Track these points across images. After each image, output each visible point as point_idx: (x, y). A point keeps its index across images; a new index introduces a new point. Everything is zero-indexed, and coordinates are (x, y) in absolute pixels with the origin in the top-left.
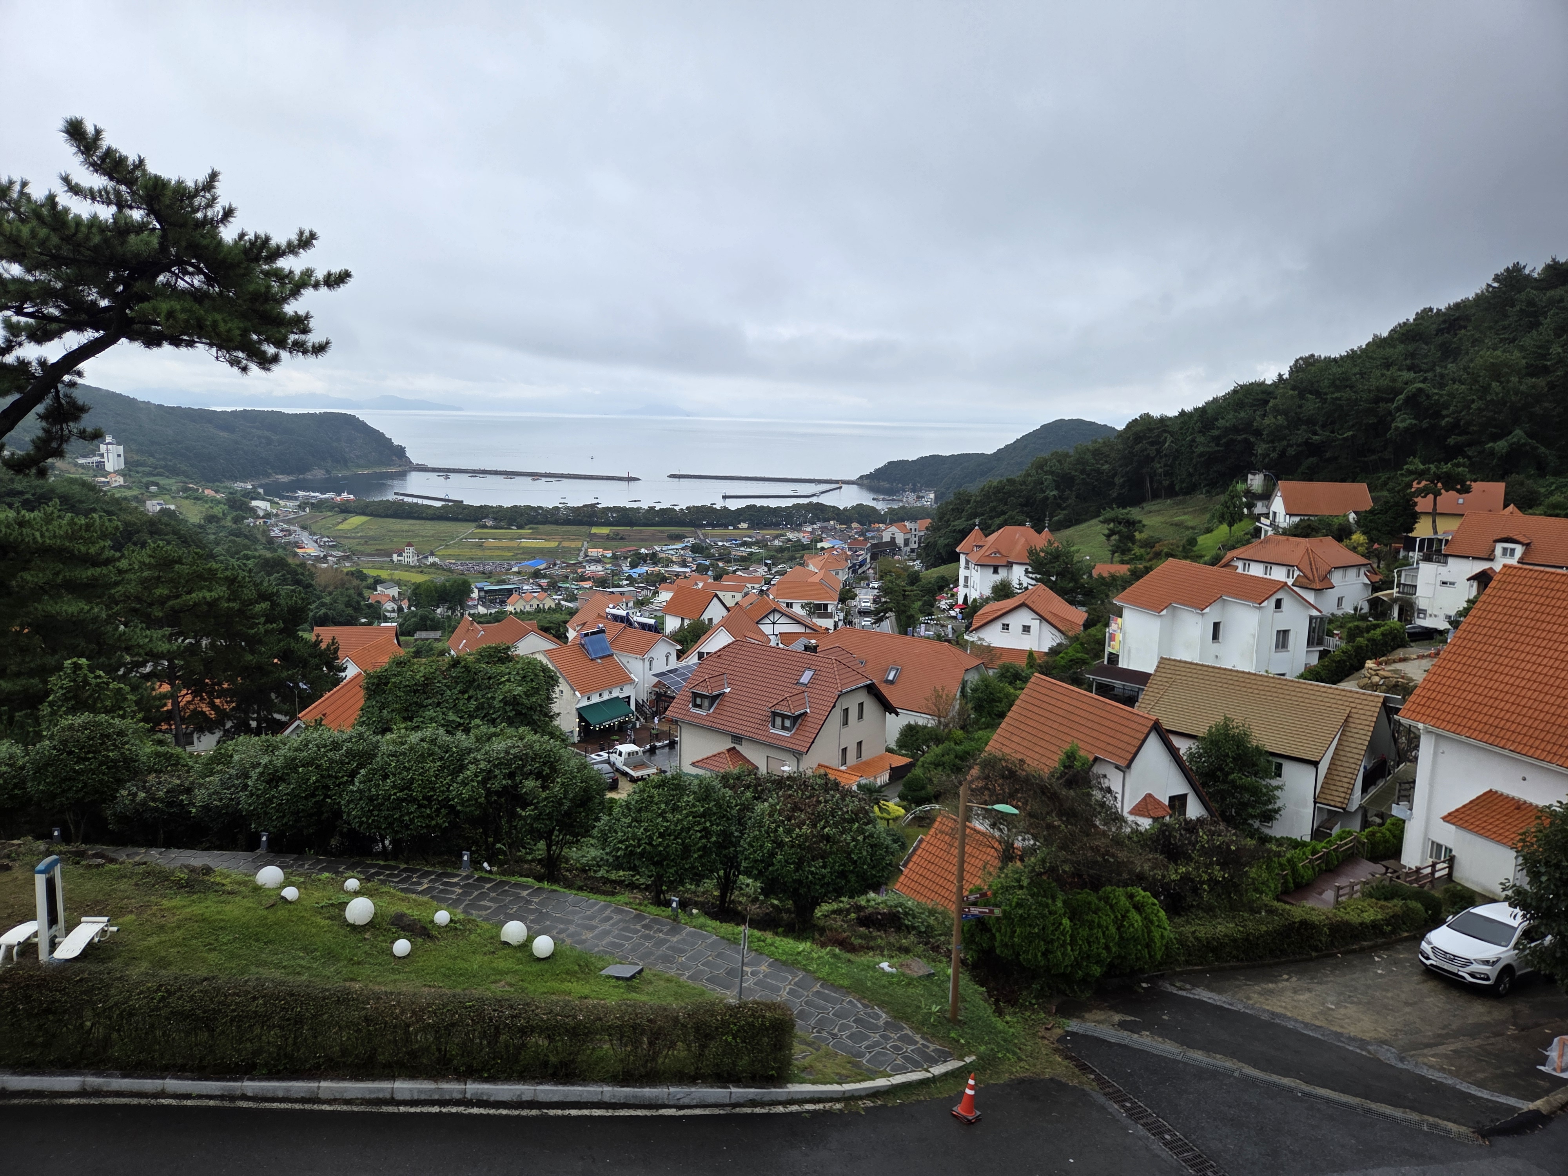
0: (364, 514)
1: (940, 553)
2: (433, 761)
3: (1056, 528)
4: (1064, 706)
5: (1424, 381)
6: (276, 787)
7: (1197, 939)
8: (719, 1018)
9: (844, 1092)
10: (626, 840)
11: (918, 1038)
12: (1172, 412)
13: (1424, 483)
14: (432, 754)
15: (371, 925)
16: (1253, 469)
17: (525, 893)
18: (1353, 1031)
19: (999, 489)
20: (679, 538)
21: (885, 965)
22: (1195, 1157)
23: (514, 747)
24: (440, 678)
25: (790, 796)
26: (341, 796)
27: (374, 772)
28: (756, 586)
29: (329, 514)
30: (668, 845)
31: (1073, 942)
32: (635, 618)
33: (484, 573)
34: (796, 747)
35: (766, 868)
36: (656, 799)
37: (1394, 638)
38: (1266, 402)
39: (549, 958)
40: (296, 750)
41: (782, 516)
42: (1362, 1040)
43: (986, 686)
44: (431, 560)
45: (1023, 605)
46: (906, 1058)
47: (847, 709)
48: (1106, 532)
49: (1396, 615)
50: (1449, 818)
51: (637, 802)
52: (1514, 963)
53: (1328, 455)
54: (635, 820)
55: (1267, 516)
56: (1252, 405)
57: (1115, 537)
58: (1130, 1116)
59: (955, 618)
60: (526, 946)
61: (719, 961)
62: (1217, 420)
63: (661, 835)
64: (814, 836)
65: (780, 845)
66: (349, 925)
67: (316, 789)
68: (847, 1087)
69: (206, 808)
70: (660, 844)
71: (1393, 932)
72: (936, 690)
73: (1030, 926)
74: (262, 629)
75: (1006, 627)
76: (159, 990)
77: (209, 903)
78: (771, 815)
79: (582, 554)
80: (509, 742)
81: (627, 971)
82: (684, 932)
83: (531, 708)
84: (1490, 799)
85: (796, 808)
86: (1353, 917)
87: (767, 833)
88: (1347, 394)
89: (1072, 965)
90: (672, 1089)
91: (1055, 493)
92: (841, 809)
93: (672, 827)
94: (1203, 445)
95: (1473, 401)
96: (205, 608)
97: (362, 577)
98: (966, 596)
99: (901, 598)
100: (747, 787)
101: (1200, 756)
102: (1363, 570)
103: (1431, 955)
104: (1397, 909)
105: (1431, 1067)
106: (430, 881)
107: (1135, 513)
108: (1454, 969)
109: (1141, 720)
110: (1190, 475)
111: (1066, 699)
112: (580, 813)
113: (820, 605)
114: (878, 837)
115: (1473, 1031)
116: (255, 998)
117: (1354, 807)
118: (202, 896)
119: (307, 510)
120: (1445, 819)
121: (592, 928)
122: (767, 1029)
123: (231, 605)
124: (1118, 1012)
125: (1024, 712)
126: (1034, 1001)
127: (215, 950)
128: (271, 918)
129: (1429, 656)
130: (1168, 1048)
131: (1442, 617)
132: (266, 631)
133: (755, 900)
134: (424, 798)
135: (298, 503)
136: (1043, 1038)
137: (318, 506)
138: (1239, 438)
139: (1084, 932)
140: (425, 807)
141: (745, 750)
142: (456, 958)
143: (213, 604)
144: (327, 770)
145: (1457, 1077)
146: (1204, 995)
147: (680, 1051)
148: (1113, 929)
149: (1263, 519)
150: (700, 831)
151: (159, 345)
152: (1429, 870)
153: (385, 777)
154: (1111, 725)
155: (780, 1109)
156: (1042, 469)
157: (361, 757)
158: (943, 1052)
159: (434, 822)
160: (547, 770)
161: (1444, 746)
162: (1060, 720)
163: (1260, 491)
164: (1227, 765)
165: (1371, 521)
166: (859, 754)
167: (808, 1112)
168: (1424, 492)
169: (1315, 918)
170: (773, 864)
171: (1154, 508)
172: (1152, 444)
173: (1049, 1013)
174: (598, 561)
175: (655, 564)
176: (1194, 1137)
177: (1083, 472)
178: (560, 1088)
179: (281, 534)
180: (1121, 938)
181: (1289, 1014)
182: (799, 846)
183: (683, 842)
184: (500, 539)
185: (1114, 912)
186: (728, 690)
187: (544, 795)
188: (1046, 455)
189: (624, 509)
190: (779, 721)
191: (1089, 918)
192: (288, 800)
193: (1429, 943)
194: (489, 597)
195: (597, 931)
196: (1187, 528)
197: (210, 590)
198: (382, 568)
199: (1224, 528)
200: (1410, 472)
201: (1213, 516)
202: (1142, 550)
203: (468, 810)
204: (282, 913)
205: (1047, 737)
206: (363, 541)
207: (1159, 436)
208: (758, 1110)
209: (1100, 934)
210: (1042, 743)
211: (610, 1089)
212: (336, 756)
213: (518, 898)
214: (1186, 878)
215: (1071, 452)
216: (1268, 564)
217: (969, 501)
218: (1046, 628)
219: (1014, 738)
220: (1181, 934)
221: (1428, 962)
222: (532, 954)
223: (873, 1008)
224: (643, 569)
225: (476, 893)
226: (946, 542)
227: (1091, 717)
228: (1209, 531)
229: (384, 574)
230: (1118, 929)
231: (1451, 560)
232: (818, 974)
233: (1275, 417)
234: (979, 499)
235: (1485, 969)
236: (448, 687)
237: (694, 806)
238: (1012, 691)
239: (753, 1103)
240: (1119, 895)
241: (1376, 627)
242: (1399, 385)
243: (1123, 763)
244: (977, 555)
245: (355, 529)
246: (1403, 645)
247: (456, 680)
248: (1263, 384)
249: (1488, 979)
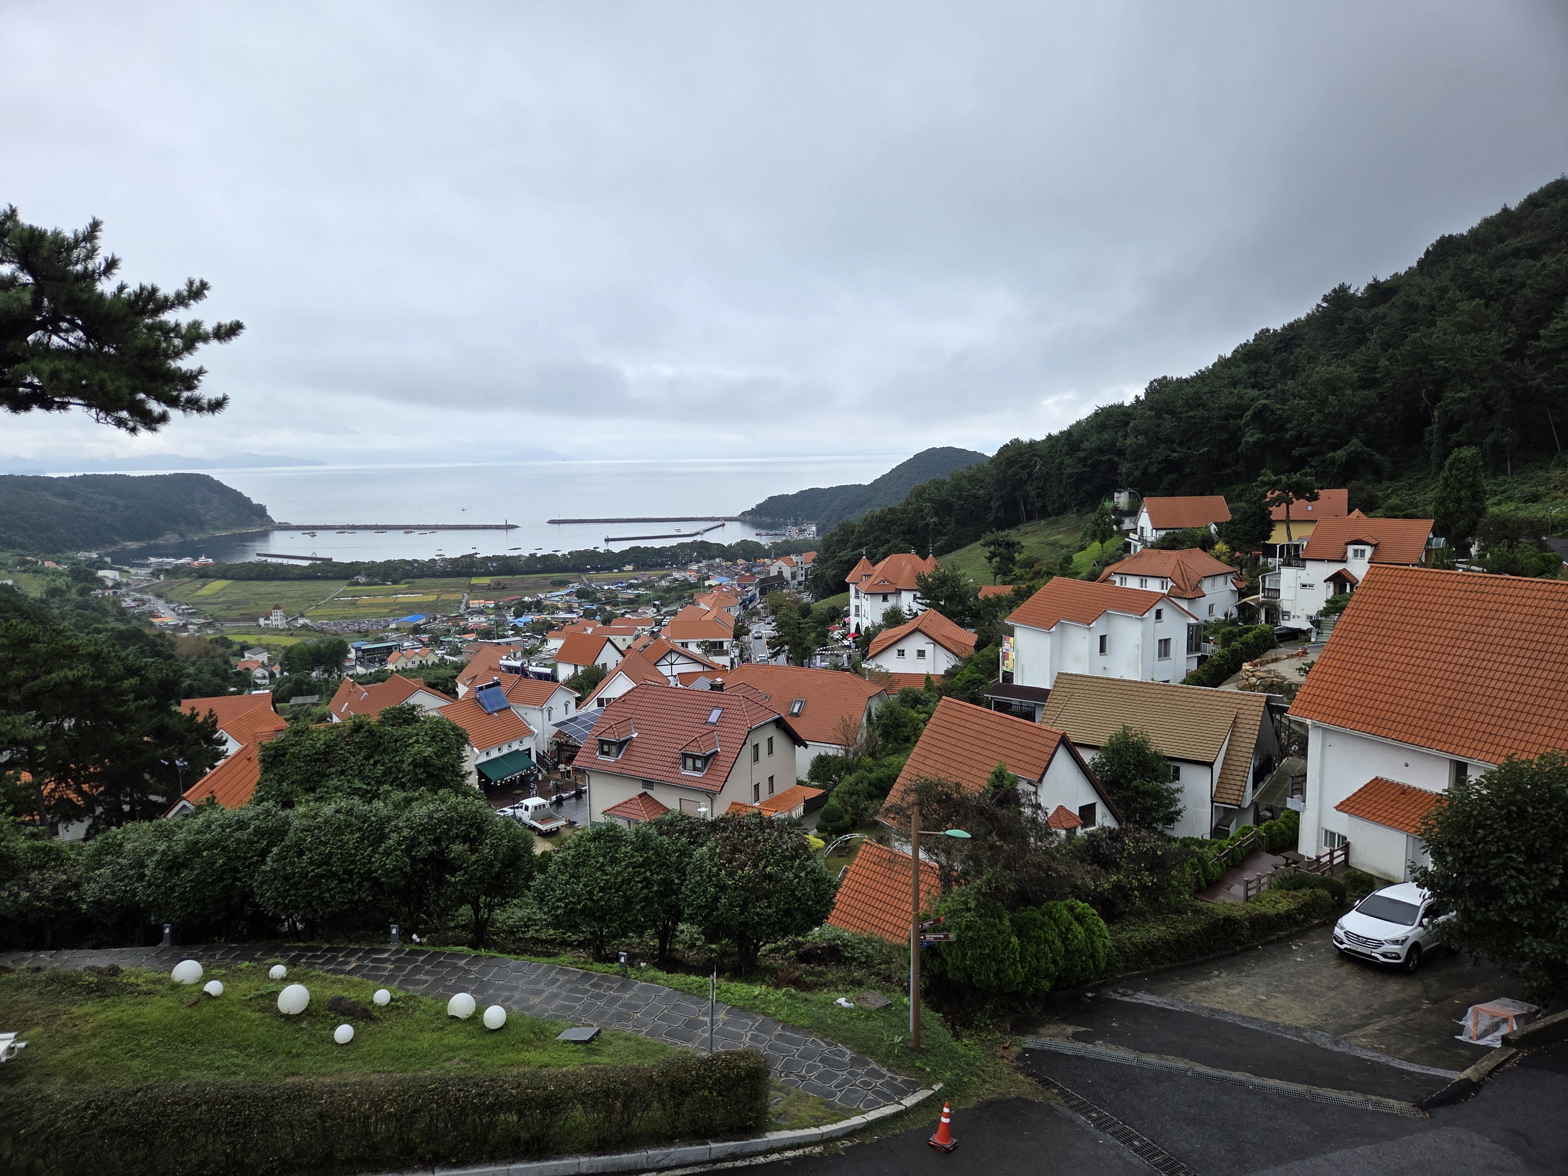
0: (224, 577)
1: (828, 585)
2: (352, 833)
3: (939, 553)
4: (975, 727)
5: (1268, 397)
6: (178, 874)
7: (1133, 944)
8: (694, 1073)
9: (822, 1135)
10: (565, 898)
11: (884, 1071)
12: (1040, 436)
13: (1277, 493)
14: (349, 826)
15: (307, 1013)
16: (1119, 488)
17: (462, 963)
18: (1287, 1019)
19: (881, 519)
20: (563, 584)
21: (842, 1001)
22: (1165, 1161)
23: (437, 811)
24: (342, 744)
25: (728, 838)
26: (252, 878)
27: (288, 848)
28: (647, 628)
29: (187, 579)
30: (609, 899)
31: (1023, 959)
32: (530, 668)
33: (359, 632)
34: (710, 787)
35: (709, 914)
36: (593, 852)
37: (1265, 639)
38: (1127, 423)
39: (501, 1028)
40: (198, 832)
41: (667, 556)
42: (1297, 1028)
43: (891, 712)
44: (301, 621)
45: (916, 630)
46: (877, 1093)
47: (757, 745)
48: (988, 555)
49: (1263, 618)
50: (1342, 807)
51: (573, 857)
52: (1420, 941)
53: (1187, 470)
54: (572, 876)
55: (1135, 531)
56: (1114, 427)
57: (998, 559)
58: (1098, 1126)
59: (849, 647)
60: (476, 1018)
61: (676, 1014)
62: (1082, 442)
63: (601, 889)
64: (756, 876)
65: (723, 888)
66: (283, 1016)
67: (224, 872)
68: (825, 1129)
69: (98, 903)
70: (601, 898)
71: (1305, 920)
72: (843, 720)
73: (980, 947)
74: (132, 706)
75: (901, 653)
76: (88, 1107)
77: (124, 1006)
78: (711, 859)
79: (463, 606)
80: (431, 807)
81: (585, 1034)
82: (636, 987)
83: (443, 769)
84: (1377, 786)
85: (735, 850)
86: (1269, 909)
87: (708, 877)
88: (1200, 412)
89: (1022, 983)
90: (650, 1152)
91: (935, 519)
92: (780, 847)
93: (612, 880)
94: (1071, 466)
95: (1313, 414)
96: (68, 688)
97: (226, 643)
98: (858, 625)
99: (796, 631)
100: (682, 832)
101: (1104, 765)
102: (1229, 578)
103: (1345, 940)
104: (1307, 898)
105: (1364, 1047)
106: (358, 959)
107: (1013, 535)
108: (1367, 951)
109: (1050, 735)
110: (1061, 496)
111: (975, 720)
112: (509, 874)
113: (715, 643)
114: (820, 872)
115: (1393, 1009)
116: (197, 1105)
117: (1247, 803)
118: (116, 999)
119: (162, 577)
120: (1337, 808)
121: (539, 993)
122: (743, 1079)
123: (96, 683)
124: (1070, 1025)
125: (935, 736)
126: (988, 1022)
127: (138, 1056)
128: (196, 1015)
129: (1297, 655)
130: (1122, 1054)
131: (1304, 618)
132: (137, 708)
133: (692, 946)
134: (344, 873)
135: (151, 570)
136: (1002, 1057)
137: (174, 572)
138: (1104, 458)
139: (1032, 949)
140: (346, 881)
141: (657, 794)
142: (403, 1038)
143: (76, 683)
144: (235, 850)
145: (1388, 1054)
146: (1145, 998)
147: (656, 1112)
148: (1058, 943)
149: (1132, 535)
150: (641, 882)
151: (27, 408)
152: (1327, 858)
153: (301, 853)
154: (1021, 742)
155: (761, 1160)
156: (921, 496)
157: (271, 834)
158: (912, 1082)
159: (356, 897)
160: (474, 833)
161: (1331, 739)
162: (970, 740)
163: (1126, 508)
164: (1130, 772)
165: (1232, 531)
166: (772, 790)
167: (789, 1159)
168: (1277, 501)
169: (1236, 914)
170: (717, 909)
171: (1030, 529)
172: (1023, 467)
173: (1004, 1032)
174: (480, 612)
175: (540, 611)
176: (1161, 1140)
177: (960, 498)
178: (535, 1165)
179: (133, 604)
180: (1067, 950)
181: (1226, 1009)
182: (742, 887)
183: (625, 894)
184: (375, 596)
185: (1058, 926)
186: (635, 735)
187: (473, 858)
188: (923, 482)
189: (504, 558)
190: (690, 762)
191: (1036, 934)
192: (192, 887)
193: (1342, 928)
194: (366, 657)
195: (544, 995)
196: (1062, 547)
197: (71, 669)
198: (248, 633)
199: (1097, 544)
200: (1264, 484)
201: (1085, 534)
202: (1022, 570)
203: (393, 881)
204: (207, 1010)
205: (960, 759)
206: (225, 606)
207: (1030, 460)
208: (739, 1164)
209: (1047, 949)
210: (955, 764)
211: (587, 1159)
212: (243, 835)
213: (455, 968)
214: (1118, 887)
215: (948, 479)
216: (1144, 577)
217: (853, 532)
218: (941, 652)
219: (928, 762)
220: (1118, 941)
221: (1342, 947)
222: (484, 1026)
223: (836, 1046)
224: (528, 618)
225: (410, 967)
226: (834, 572)
227: (1001, 735)
228: (1082, 548)
229: (251, 640)
230: (1063, 942)
231: (1308, 564)
232: (778, 1017)
233: (1136, 437)
234: (862, 529)
235: (1396, 948)
236: (351, 753)
237: (632, 856)
238: (915, 715)
239: (733, 1157)
240: (1061, 908)
241: (1248, 631)
242: (1246, 401)
243: (1035, 779)
244: (865, 585)
245: (216, 594)
246: (1273, 646)
247: (360, 746)
248: (1121, 406)
249: (1399, 958)
